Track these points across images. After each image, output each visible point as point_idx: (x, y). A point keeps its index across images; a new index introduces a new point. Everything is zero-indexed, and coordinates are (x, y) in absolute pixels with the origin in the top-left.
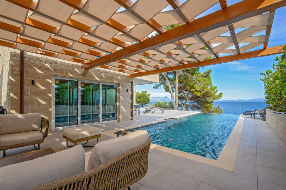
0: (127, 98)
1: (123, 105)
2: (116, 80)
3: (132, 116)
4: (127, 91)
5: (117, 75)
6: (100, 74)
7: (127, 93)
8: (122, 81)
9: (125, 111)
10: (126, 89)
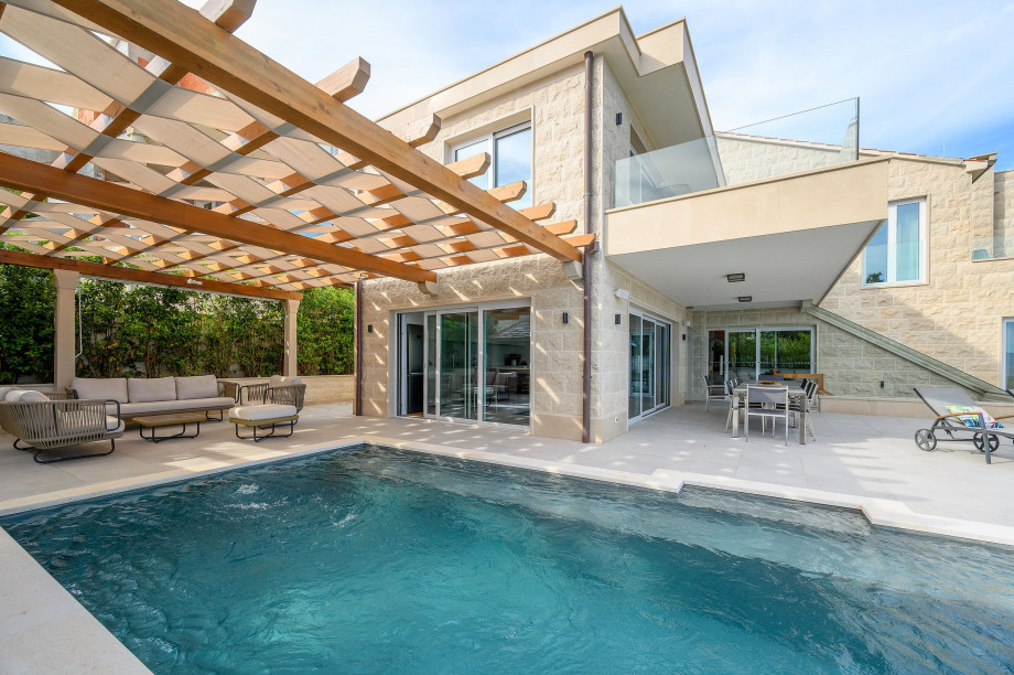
0: (566, 347)
1: (548, 375)
2: (520, 289)
3: (586, 421)
4: (565, 318)
5: (522, 269)
6: (470, 282)
7: (566, 330)
8: (542, 285)
9: (556, 399)
10: (559, 312)
